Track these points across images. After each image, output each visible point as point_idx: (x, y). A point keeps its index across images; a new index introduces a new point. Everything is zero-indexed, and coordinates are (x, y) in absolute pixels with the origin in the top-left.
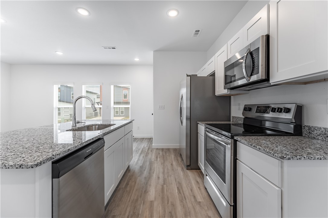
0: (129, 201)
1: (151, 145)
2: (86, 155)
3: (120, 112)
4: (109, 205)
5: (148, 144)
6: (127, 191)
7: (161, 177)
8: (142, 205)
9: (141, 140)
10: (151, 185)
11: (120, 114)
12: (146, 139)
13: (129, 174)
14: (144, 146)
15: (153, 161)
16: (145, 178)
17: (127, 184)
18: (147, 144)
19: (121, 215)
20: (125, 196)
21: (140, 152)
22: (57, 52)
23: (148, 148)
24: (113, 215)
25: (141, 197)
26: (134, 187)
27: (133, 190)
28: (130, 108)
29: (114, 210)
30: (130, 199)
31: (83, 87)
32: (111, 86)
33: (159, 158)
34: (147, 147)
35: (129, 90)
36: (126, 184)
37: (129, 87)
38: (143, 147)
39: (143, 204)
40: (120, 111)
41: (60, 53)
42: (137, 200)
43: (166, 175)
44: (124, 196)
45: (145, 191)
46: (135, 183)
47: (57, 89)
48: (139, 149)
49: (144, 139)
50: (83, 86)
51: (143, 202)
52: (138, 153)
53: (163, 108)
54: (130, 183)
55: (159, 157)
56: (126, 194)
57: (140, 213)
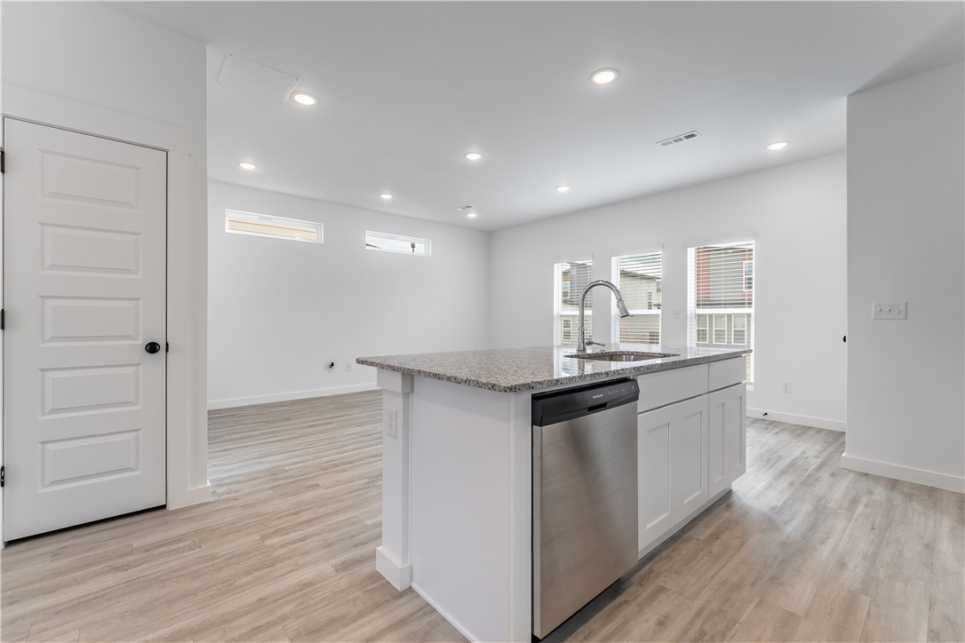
0: (712, 578)
1: (837, 456)
2: (591, 404)
3: (729, 335)
4: (654, 560)
5: (822, 451)
6: (710, 552)
7: (856, 566)
8: (752, 605)
9: (798, 432)
10: (799, 571)
11: (729, 339)
12: (819, 431)
13: (727, 514)
14: (804, 453)
15: (831, 505)
16: (783, 544)
17: (715, 536)
18: (818, 447)
19: (681, 594)
20: (702, 562)
21: (782, 465)
22: (558, 189)
23: (819, 461)
24: (662, 584)
25: (753, 584)
26: (737, 551)
27: (731, 557)
28: (753, 315)
29: (666, 576)
30: (716, 573)
31: (613, 261)
32: (689, 249)
33: (866, 506)
34: (816, 457)
35: (751, 254)
36: (712, 535)
37: (750, 247)
38: (797, 453)
39: (757, 605)
40: (729, 331)
41: (563, 189)
42: (738, 586)
43: (881, 570)
44: (698, 558)
45: (772, 578)
46: (743, 544)
47: (561, 273)
48: (780, 457)
49: (810, 432)
50: (613, 258)
51: (757, 599)
52: (771, 467)
53: (903, 316)
54: (725, 537)
55: (864, 500)
56: (706, 558)
57: (742, 620)
